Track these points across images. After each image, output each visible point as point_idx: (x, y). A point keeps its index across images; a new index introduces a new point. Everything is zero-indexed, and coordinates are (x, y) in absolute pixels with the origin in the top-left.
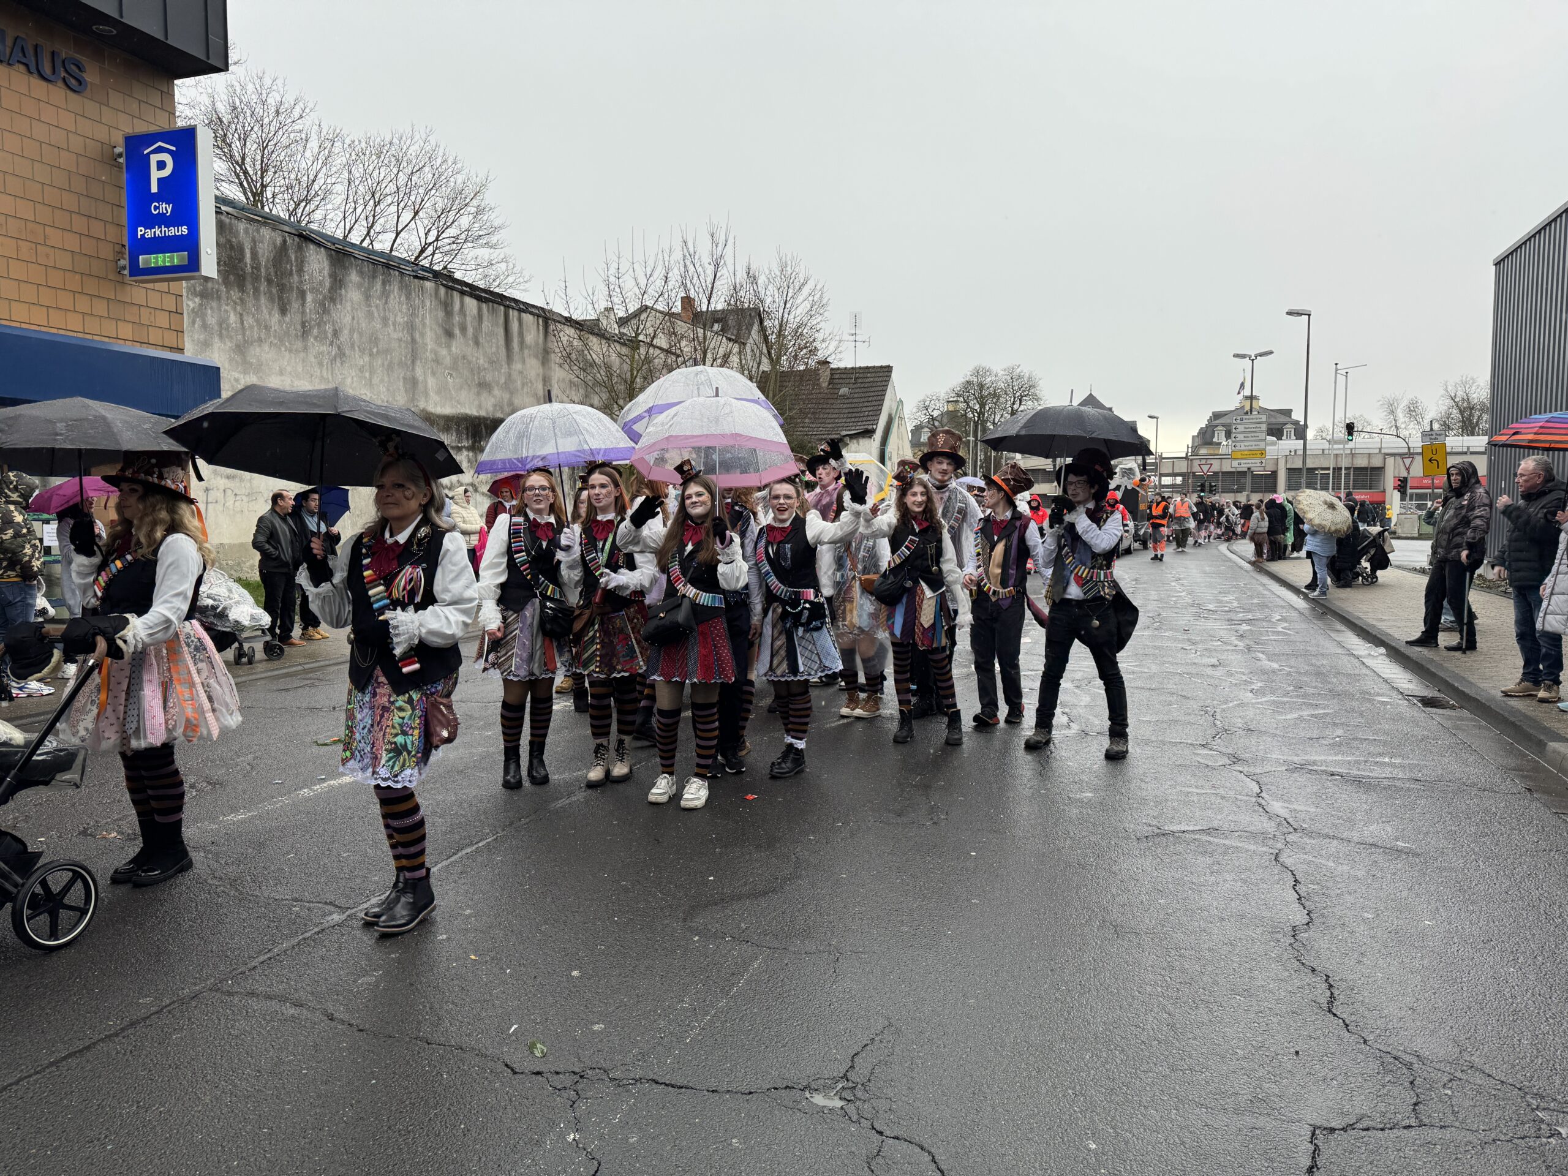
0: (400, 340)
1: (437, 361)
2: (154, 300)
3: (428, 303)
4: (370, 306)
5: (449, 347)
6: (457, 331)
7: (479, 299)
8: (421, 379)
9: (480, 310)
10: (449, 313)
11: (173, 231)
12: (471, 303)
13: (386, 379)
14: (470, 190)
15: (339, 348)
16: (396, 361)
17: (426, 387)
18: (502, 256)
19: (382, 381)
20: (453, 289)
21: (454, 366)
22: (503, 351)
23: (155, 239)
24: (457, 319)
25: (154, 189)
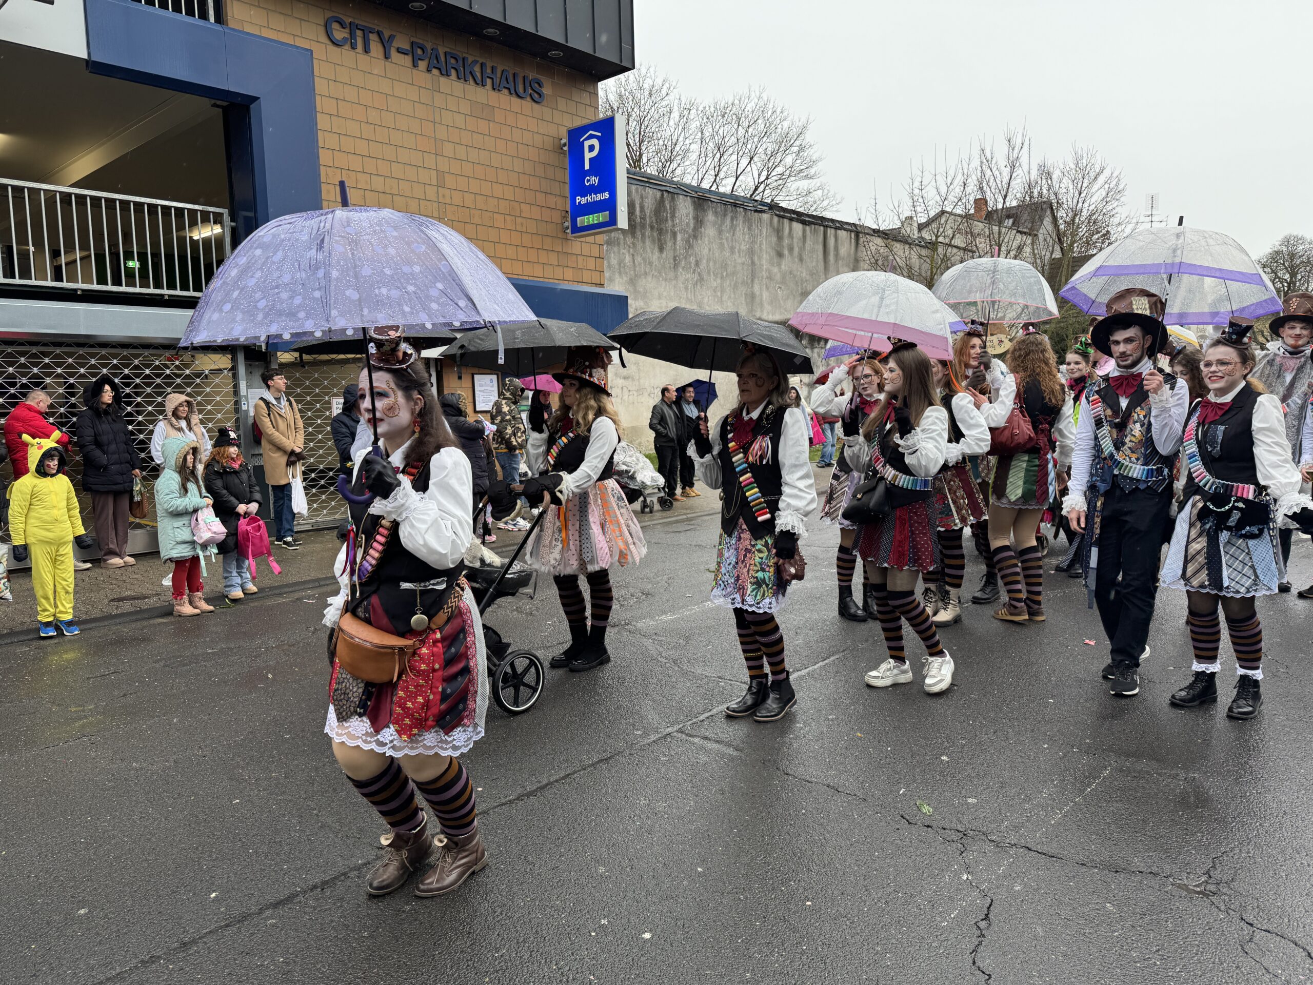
0: (743, 264)
1: (770, 278)
2: (586, 250)
3: (764, 231)
4: (722, 239)
5: (779, 265)
6: (786, 252)
7: (804, 223)
8: (758, 293)
9: (804, 231)
10: (780, 238)
11: (599, 197)
12: (797, 227)
13: (732, 296)
14: (794, 132)
15: (699, 274)
16: (740, 281)
17: (761, 300)
18: (818, 185)
19: (730, 297)
20: (783, 217)
21: (783, 282)
22: (821, 264)
23: (588, 204)
24: (786, 241)
25: (587, 167)
